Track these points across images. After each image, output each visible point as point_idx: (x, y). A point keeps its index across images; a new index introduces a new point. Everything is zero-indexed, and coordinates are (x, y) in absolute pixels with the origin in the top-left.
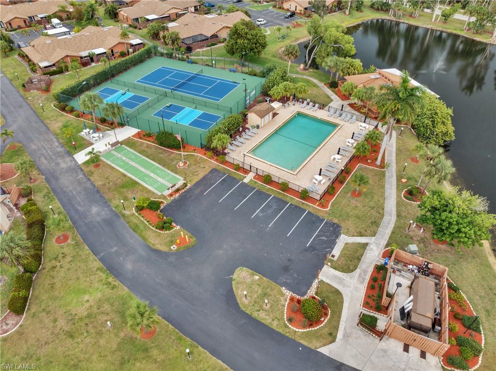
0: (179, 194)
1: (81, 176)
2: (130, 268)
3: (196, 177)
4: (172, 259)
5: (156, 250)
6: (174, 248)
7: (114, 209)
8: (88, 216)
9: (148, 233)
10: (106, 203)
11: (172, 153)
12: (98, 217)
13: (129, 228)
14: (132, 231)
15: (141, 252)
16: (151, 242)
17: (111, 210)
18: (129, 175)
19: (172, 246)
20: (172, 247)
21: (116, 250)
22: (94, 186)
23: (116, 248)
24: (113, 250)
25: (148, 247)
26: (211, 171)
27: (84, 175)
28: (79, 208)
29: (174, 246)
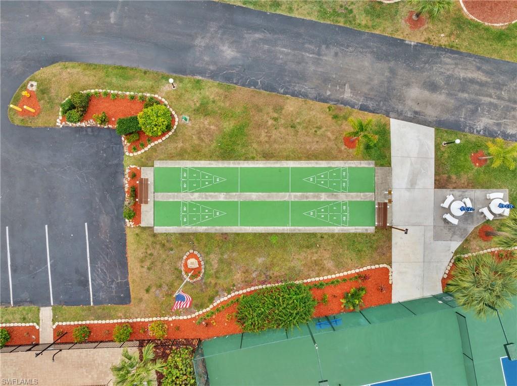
0: (126, 190)
1: (347, 95)
2: (59, 11)
3: (140, 254)
4: (17, 66)
5: (53, 63)
6: (32, 86)
7: (199, 78)
8: (223, 34)
9: (92, 78)
10: (228, 78)
11: (248, 284)
12: (203, 44)
13: (134, 65)
14: (124, 65)
15: (72, 44)
16: (73, 67)
17: (202, 73)
18: (261, 164)
19: (38, 87)
20: (35, 84)
21: (110, 18)
22: (293, 95)
23: (112, 21)
24: (112, 15)
25: (71, 60)
26: (128, 290)
27: (345, 103)
28: (258, 36)
29: (34, 88)
